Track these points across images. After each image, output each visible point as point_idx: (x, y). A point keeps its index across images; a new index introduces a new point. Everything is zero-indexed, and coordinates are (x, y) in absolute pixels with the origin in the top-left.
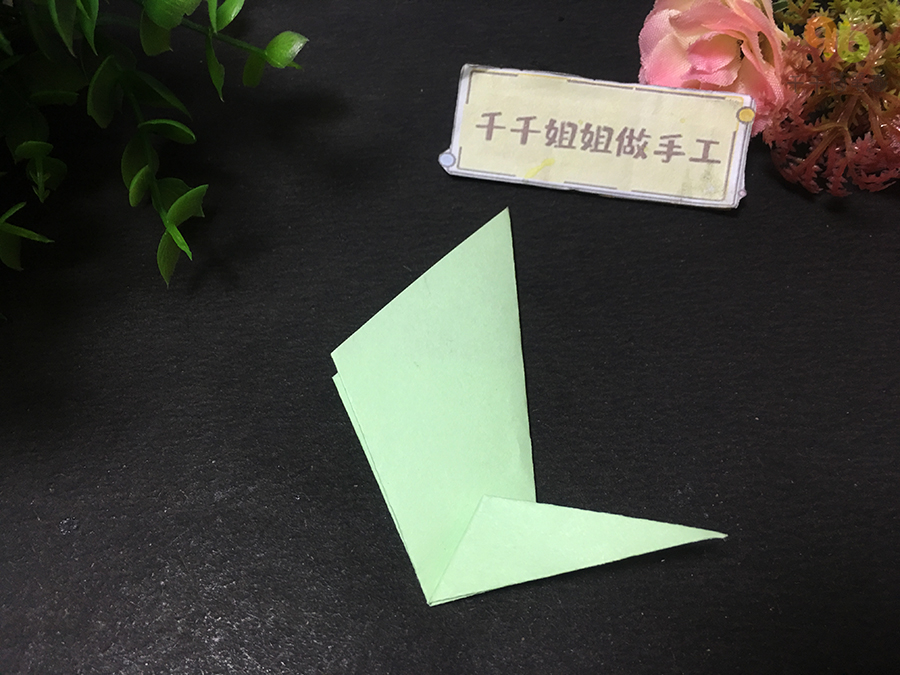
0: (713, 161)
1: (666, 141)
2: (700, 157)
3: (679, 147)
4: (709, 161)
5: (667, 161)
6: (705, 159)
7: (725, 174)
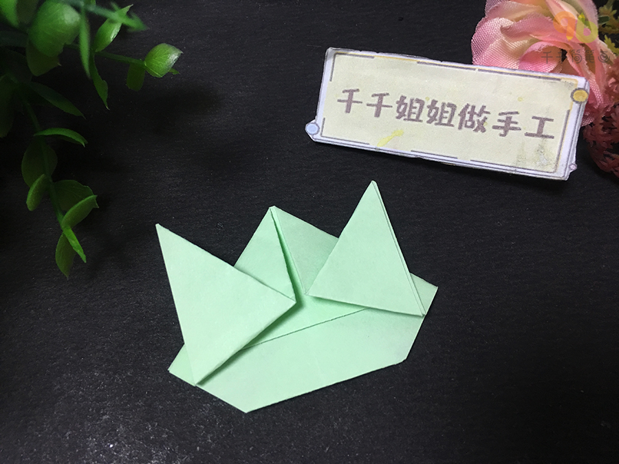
0: (546, 137)
1: (503, 118)
2: (536, 132)
3: (516, 123)
4: (543, 136)
5: (504, 135)
6: (540, 134)
7: (557, 149)
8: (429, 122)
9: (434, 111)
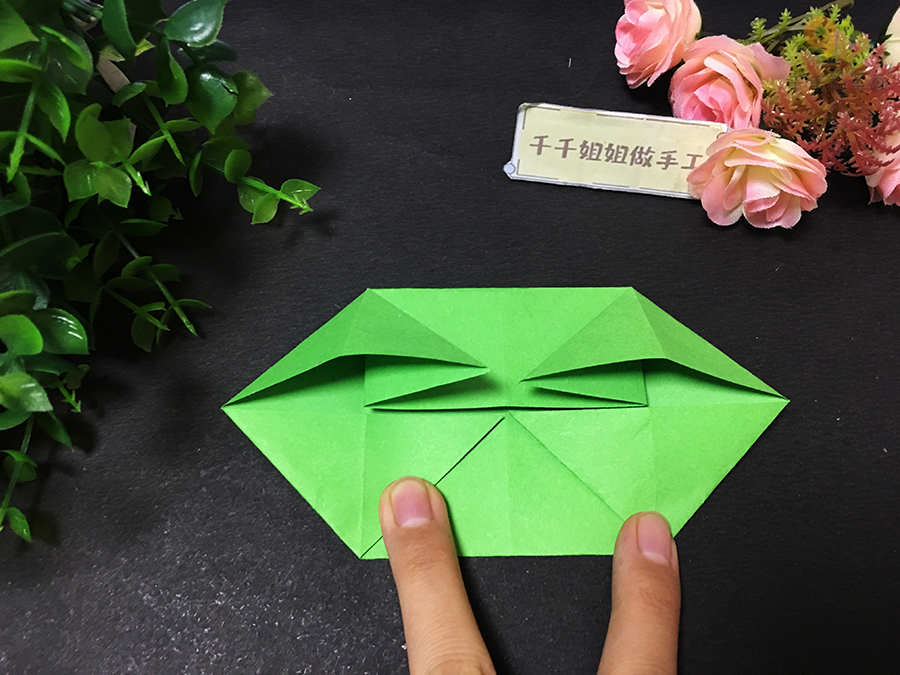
1: (665, 155)
2: (689, 165)
3: (675, 159)
5: (665, 169)
8: (607, 160)
9: (611, 152)
